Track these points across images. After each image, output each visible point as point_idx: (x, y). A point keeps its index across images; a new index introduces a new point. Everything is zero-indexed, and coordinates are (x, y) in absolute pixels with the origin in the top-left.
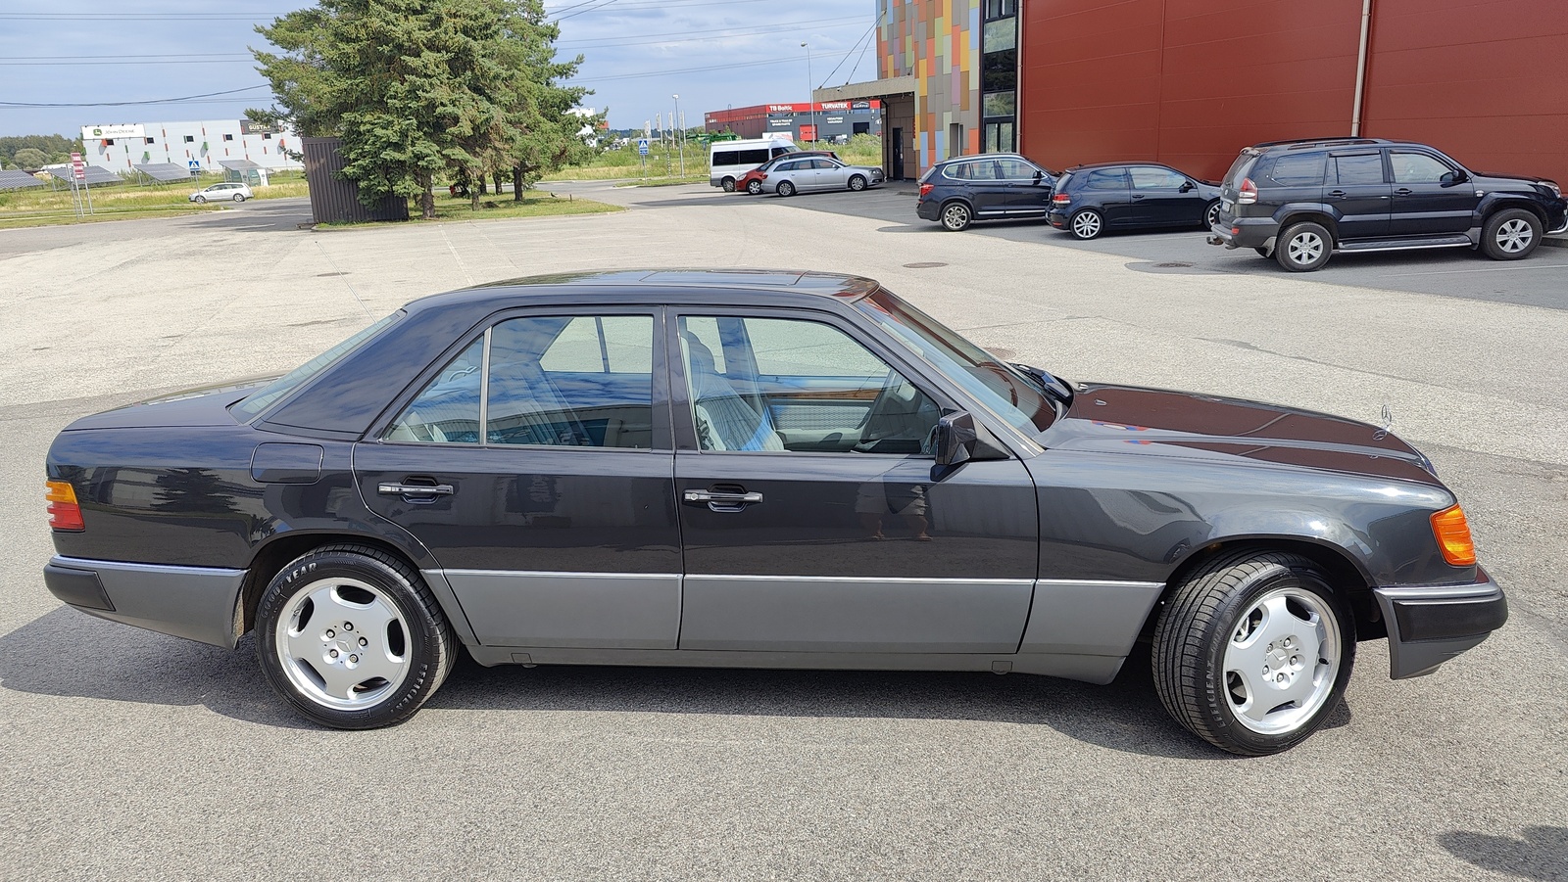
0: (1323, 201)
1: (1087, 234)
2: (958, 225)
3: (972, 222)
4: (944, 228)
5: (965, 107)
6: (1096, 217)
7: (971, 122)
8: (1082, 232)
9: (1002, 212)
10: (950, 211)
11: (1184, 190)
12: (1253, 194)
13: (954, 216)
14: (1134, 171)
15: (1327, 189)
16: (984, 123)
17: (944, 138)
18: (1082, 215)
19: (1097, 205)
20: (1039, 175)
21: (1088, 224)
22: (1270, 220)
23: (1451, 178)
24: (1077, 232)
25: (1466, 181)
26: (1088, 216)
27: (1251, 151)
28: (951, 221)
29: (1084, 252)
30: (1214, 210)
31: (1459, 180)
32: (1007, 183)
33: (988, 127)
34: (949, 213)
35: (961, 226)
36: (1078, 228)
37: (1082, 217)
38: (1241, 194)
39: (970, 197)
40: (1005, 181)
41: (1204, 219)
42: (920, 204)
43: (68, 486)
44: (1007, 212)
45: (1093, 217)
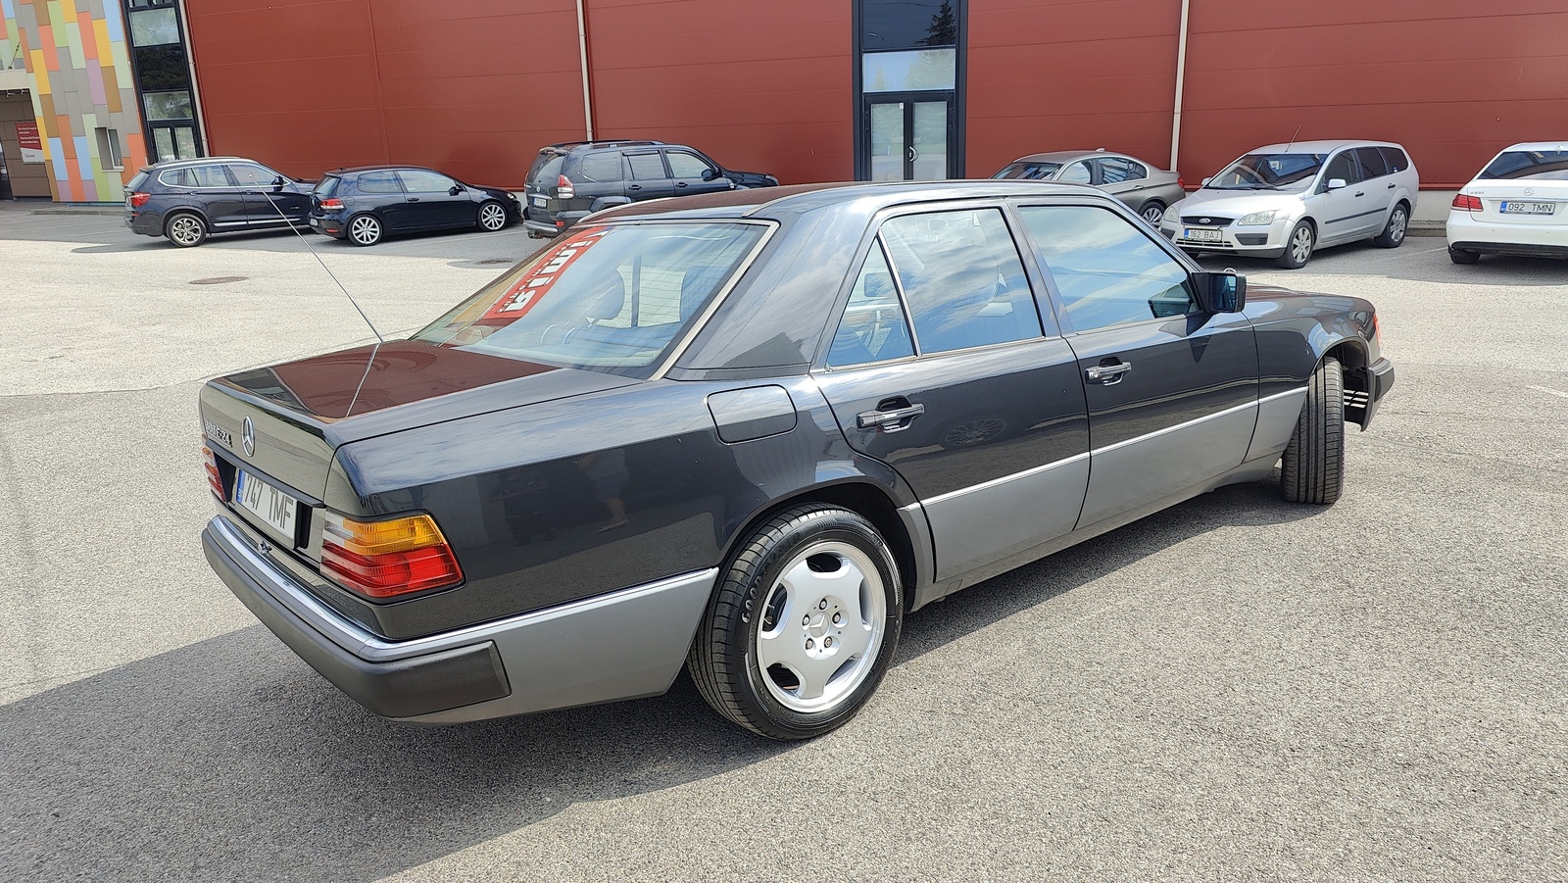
0: (625, 195)
1: (368, 240)
2: (192, 239)
3: (208, 235)
4: (172, 244)
5: (115, 106)
6: (373, 222)
7: (128, 126)
8: (362, 238)
9: (245, 223)
10: (178, 224)
11: (455, 192)
12: (570, 190)
13: (182, 229)
14: (402, 174)
15: (627, 184)
16: (148, 129)
17: (88, 147)
18: (359, 220)
19: (370, 208)
20: (281, 181)
21: (367, 229)
22: (589, 214)
23: (710, 174)
24: (357, 238)
25: (721, 176)
26: (364, 221)
27: (556, 150)
28: (181, 235)
29: (367, 257)
30: (486, 211)
31: (716, 175)
32: (245, 191)
33: (158, 132)
34: (177, 226)
35: (195, 240)
36: (357, 235)
37: (358, 223)
38: (559, 190)
39: (200, 206)
40: (242, 188)
41: (478, 220)
42: (133, 217)
43: (423, 520)
44: (250, 223)
45: (370, 222)
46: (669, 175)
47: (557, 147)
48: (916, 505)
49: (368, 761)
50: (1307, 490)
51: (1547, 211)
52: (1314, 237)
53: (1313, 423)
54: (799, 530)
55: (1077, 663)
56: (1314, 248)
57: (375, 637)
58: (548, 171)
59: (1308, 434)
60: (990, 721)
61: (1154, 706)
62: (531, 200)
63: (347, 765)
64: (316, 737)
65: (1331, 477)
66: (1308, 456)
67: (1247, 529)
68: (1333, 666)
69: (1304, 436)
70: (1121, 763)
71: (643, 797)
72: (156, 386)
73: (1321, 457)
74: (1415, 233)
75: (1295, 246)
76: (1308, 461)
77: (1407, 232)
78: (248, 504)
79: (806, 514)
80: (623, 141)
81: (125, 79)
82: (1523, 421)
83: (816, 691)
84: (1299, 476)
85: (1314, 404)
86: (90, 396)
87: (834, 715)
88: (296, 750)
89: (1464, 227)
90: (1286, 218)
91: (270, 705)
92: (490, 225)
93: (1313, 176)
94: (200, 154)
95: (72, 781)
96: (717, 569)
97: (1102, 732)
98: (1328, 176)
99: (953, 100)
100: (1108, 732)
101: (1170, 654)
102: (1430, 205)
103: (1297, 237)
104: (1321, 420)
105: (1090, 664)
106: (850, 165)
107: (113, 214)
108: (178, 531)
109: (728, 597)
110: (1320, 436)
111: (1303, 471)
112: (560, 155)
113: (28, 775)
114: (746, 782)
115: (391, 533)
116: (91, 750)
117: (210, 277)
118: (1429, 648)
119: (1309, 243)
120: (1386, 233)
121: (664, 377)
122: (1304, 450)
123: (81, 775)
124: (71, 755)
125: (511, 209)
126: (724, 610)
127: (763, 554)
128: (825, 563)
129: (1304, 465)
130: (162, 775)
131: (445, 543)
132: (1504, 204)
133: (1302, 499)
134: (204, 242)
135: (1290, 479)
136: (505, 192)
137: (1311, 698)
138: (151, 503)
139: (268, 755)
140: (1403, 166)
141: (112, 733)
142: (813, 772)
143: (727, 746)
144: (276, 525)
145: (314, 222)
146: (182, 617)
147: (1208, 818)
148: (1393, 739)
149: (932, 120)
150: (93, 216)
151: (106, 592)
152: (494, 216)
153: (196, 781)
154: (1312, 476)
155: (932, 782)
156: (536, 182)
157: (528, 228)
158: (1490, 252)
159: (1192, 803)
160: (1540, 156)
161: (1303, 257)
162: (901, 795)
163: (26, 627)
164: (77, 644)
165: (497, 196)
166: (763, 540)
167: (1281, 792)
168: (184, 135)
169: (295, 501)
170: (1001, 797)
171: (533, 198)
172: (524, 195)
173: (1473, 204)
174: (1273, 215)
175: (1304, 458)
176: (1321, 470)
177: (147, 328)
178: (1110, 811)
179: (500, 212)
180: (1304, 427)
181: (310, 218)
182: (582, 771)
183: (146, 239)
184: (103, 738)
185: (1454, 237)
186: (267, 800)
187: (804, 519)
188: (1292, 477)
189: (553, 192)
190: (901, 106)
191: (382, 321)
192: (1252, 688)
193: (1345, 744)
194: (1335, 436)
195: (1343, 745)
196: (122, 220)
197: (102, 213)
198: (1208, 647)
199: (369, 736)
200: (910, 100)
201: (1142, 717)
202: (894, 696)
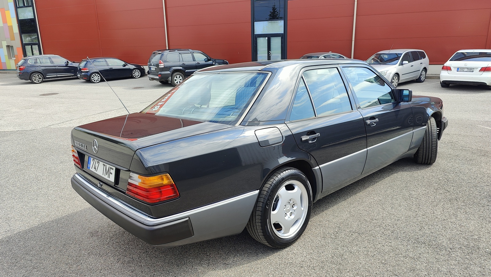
0: (180, 66)
1: (96, 81)
3: (44, 80)
4: (33, 83)
5: (13, 39)
7: (17, 44)
8: (94, 81)
9: (56, 76)
10: (34, 76)
11: (124, 66)
12: (163, 65)
13: (36, 78)
14: (107, 60)
15: (181, 63)
16: (24, 46)
17: (4, 52)
19: (97, 71)
20: (68, 62)
21: (96, 78)
22: (168, 72)
23: (207, 60)
24: (93, 80)
25: (210, 61)
26: (95, 75)
27: (158, 52)
28: (35, 80)
29: (97, 87)
30: (134, 72)
31: (209, 60)
32: (56, 65)
33: (26, 47)
34: (34, 77)
35: (40, 81)
36: (93, 79)
37: (93, 76)
38: (159, 65)
39: (42, 71)
40: (55, 64)
41: (132, 75)
42: (20, 74)
43: (166, 175)
44: (58, 76)
45: (97, 75)
46: (194, 60)
47: (158, 51)
48: (318, 167)
49: (133, 258)
50: (425, 160)
51: (472, 71)
52: (399, 79)
53: (428, 138)
54: (283, 177)
55: (368, 220)
56: (399, 83)
57: (149, 217)
58: (155, 59)
59: (426, 142)
60: (345, 240)
61: (399, 234)
62: (150, 68)
63: (127, 259)
64: (113, 249)
65: (433, 155)
66: (426, 149)
67: (408, 173)
68: (454, 220)
69: (425, 142)
70: (395, 255)
71: (233, 269)
72: (33, 129)
73: (430, 149)
74: (429, 78)
75: (393, 82)
76: (426, 150)
77: (426, 77)
78: (93, 170)
79: (285, 171)
80: (179, 49)
81: (16, 30)
82: (480, 137)
83: (287, 231)
84: (423, 156)
85: (428, 132)
86: (12, 132)
87: (293, 239)
88: (107, 254)
89: (446, 76)
90: (390, 73)
91: (95, 238)
92: (136, 76)
93: (398, 60)
94: (40, 54)
95: (30, 267)
96: (259, 190)
97: (385, 244)
98: (403, 60)
99: (283, 37)
100: (386, 244)
101: (398, 216)
102: (433, 69)
103: (394, 79)
104: (430, 137)
105: (372, 219)
106: (250, 56)
107: (12, 73)
108: (51, 177)
109: (262, 200)
110: (430, 142)
111: (424, 154)
112: (159, 54)
113: (14, 265)
114: (267, 263)
115: (155, 180)
116: (35, 255)
117: (46, 93)
118: (482, 212)
119: (397, 81)
120: (420, 78)
121: (240, 125)
122: (425, 147)
123: (33, 265)
124: (28, 257)
125: (142, 71)
126: (261, 204)
127: (273, 185)
128: (290, 188)
129: (425, 152)
130: (62, 264)
131: (174, 183)
132: (458, 68)
133: (423, 163)
134: (43, 82)
135: (420, 156)
136: (141, 66)
137: (451, 230)
138: (39, 168)
139: (98, 256)
140: (424, 57)
141: (41, 249)
142: (289, 259)
143: (257, 250)
144: (106, 177)
145: (79, 76)
146: (58, 207)
147: (431, 274)
148: (483, 244)
149: (276, 43)
150: (5, 74)
151: (29, 199)
152: (137, 73)
153: (74, 266)
154: (427, 155)
155: (332, 263)
156: (151, 62)
157: (149, 77)
158: (454, 83)
159: (424, 268)
160: (466, 54)
161: (395, 85)
162: (323, 267)
163: (4, 211)
164: (23, 217)
165: (138, 67)
166: (272, 180)
167: (452, 264)
168: (35, 48)
169: (114, 168)
170: (358, 268)
171: (151, 67)
172: (147, 67)
173: (448, 69)
174: (386, 72)
175: (425, 149)
176: (430, 153)
177: (28, 110)
178: (397, 272)
179: (139, 72)
180: (425, 139)
181: (77, 74)
182: (209, 260)
183: (24, 81)
184: (38, 251)
185: (442, 79)
186: (101, 273)
187: (284, 172)
188: (420, 155)
189: (157, 65)
190: (267, 38)
191: (105, 107)
192: (430, 227)
193: (468, 246)
194: (435, 142)
195: (467, 246)
196: (16, 75)
197: (8, 73)
198: (410, 213)
199: (132, 248)
200: (269, 37)
201: (397, 238)
202: (309, 232)
